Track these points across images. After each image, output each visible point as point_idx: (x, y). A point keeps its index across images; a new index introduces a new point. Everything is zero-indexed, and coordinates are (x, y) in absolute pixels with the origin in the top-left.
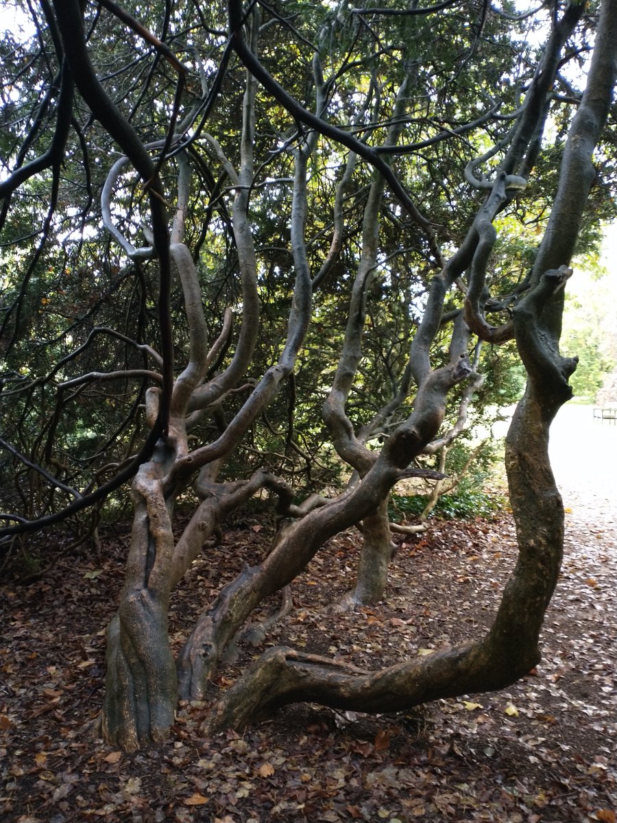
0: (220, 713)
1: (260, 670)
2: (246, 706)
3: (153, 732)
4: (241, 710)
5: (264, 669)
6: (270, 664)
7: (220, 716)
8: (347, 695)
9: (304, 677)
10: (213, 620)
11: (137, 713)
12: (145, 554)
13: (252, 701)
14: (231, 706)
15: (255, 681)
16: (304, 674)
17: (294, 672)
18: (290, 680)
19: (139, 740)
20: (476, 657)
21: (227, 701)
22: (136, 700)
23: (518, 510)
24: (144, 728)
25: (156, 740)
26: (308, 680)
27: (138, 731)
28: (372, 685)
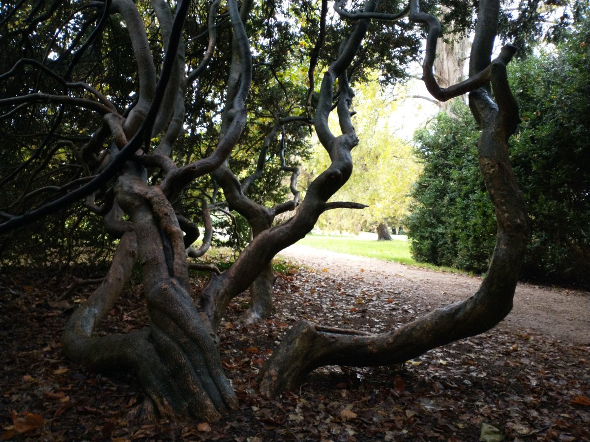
0: (274, 379)
1: (297, 341)
2: (293, 371)
3: (227, 401)
4: (289, 375)
5: (301, 339)
6: (306, 334)
7: (275, 382)
8: (374, 350)
9: (334, 342)
10: (207, 314)
11: (205, 386)
12: (162, 248)
13: (297, 367)
14: (281, 373)
15: (296, 349)
16: (334, 340)
17: (325, 339)
18: (323, 346)
19: (218, 411)
20: (473, 309)
21: (277, 369)
22: (199, 375)
23: (503, 201)
24: (218, 398)
25: (233, 407)
26: (338, 344)
27: (213, 402)
28: (395, 341)
